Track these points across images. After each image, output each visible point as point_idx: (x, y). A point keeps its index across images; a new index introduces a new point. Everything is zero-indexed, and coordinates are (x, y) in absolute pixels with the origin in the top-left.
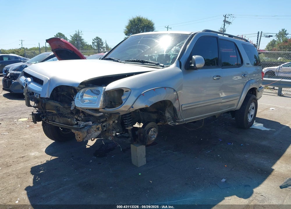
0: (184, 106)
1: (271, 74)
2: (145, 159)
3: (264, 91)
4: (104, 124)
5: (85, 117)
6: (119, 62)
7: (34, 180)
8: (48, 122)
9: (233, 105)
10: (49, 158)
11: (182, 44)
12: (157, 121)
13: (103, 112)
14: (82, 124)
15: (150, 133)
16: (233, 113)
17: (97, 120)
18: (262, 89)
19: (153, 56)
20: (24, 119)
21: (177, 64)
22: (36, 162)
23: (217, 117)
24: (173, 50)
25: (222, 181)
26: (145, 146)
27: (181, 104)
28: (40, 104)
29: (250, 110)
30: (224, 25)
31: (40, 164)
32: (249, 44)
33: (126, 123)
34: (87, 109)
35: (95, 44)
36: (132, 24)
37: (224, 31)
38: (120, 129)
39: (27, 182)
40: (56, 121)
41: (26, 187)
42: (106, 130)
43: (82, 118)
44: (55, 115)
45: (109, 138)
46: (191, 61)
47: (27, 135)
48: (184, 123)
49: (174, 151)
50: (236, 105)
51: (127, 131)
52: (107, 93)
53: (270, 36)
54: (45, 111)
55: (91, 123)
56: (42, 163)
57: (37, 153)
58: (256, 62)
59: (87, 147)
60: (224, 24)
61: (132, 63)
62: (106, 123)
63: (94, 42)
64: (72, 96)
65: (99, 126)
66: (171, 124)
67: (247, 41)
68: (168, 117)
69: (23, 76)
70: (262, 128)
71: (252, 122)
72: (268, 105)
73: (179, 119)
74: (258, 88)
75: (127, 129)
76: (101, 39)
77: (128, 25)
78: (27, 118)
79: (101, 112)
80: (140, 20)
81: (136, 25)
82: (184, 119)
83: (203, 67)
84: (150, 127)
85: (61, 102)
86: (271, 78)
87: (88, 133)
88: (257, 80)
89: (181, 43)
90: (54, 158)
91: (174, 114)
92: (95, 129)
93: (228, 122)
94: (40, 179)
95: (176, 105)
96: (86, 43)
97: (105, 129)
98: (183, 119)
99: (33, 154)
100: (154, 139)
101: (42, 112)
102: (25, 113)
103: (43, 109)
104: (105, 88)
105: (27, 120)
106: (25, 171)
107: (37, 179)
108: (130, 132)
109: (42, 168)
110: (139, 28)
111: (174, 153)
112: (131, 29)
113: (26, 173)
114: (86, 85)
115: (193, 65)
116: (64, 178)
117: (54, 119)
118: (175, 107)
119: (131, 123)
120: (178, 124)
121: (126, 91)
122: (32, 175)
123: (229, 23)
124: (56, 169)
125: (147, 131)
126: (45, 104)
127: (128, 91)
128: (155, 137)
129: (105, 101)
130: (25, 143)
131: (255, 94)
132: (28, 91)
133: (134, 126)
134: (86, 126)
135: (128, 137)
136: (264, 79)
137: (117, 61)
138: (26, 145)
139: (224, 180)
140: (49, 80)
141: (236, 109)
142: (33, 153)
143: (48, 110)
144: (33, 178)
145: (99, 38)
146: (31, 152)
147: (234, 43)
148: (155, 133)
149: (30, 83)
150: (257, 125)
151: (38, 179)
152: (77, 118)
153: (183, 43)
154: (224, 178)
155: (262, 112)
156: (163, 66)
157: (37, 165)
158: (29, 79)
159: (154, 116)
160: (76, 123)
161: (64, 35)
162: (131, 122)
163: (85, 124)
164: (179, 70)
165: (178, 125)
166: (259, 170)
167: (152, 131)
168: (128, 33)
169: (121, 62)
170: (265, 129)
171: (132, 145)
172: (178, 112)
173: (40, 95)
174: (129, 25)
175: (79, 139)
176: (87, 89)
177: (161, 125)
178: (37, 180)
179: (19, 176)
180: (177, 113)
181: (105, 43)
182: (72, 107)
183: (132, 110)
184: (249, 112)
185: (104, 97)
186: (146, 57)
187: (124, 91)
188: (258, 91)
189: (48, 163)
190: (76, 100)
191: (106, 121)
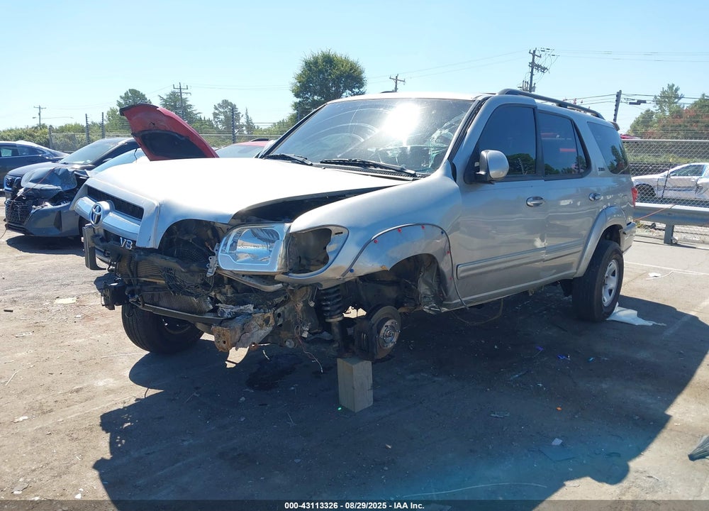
0: (463, 268)
1: (647, 192)
2: (371, 393)
3: (637, 233)
4: (279, 311)
5: (237, 295)
6: (307, 165)
7: (112, 444)
8: (144, 306)
9: (568, 266)
10: (141, 392)
11: (455, 122)
12: (398, 304)
13: (282, 283)
14: (227, 309)
15: (383, 331)
16: (568, 284)
17: (264, 300)
18: (633, 230)
19: (389, 152)
20: (67, 299)
21: (446, 169)
22: (109, 401)
23: (531, 295)
24: (435, 136)
25: (553, 443)
26: (370, 363)
27: (456, 262)
28: (125, 264)
29: (607, 277)
30: (532, 75)
31: (121, 406)
32: (602, 122)
33: (329, 308)
34: (243, 276)
35: (221, 117)
36: (310, 70)
37: (532, 88)
38: (313, 321)
39: (94, 448)
40: (161, 303)
41: (95, 461)
42: (281, 325)
43: (229, 295)
44: (163, 288)
45: (287, 343)
46: (477, 164)
47: (80, 338)
48: (463, 307)
49: (434, 375)
50: (575, 265)
51: (328, 327)
52: (293, 238)
53: (639, 102)
54: (138, 280)
55: (251, 307)
56: (126, 405)
57: (112, 380)
58: (615, 163)
59: (228, 367)
60: (532, 72)
61: (341, 168)
62: (283, 308)
63: (217, 111)
64: (207, 244)
65: (269, 315)
66: (430, 309)
67: (598, 115)
68: (423, 293)
69: (86, 198)
70: (633, 319)
71: (612, 306)
72: (643, 266)
73: (450, 299)
74: (624, 226)
75: (330, 323)
76: (235, 106)
77: (300, 72)
78: (75, 298)
79: (279, 282)
80: (329, 60)
81: (320, 72)
82: (463, 299)
83: (505, 177)
84: (384, 317)
85: (181, 258)
86: (648, 201)
87: (243, 331)
88: (622, 207)
89: (452, 121)
90: (152, 392)
91: (439, 287)
92: (261, 322)
93: (553, 307)
94: (125, 443)
95: (445, 267)
96: (199, 115)
97: (280, 321)
98: (461, 298)
99: (101, 383)
100: (391, 345)
101: (129, 281)
102: (68, 285)
103: (133, 274)
104: (290, 227)
105: (75, 301)
106: (86, 424)
107: (118, 443)
108: (336, 330)
109: (128, 417)
110: (327, 79)
111: (436, 379)
112: (308, 82)
113: (91, 429)
114: (242, 220)
115: (482, 173)
116: (184, 438)
117: (156, 300)
118: (443, 271)
119: (339, 308)
120: (446, 309)
121: (336, 234)
122: (104, 432)
123: (544, 69)
124: (160, 418)
125: (375, 325)
126: (137, 264)
127: (342, 233)
128: (395, 340)
129: (288, 256)
130: (78, 357)
131: (618, 240)
132: (96, 232)
133: (345, 315)
134: (237, 314)
135: (332, 341)
136: (638, 204)
137: (303, 163)
138: (80, 362)
139: (557, 442)
140: (157, 207)
141: (575, 276)
142: (103, 382)
143: (146, 277)
144: (108, 441)
145: (231, 104)
146: (95, 378)
147: (571, 120)
148: (395, 331)
149: (107, 212)
150: (624, 314)
151: (120, 442)
152: (215, 295)
153: (459, 122)
154: (558, 438)
155: (632, 283)
156: (414, 175)
157: (115, 408)
158: (105, 205)
159: (391, 292)
160: (211, 307)
161: (144, 95)
162: (338, 306)
163: (236, 309)
164: (452, 184)
165: (447, 312)
166: (637, 417)
167: (387, 326)
168: (301, 92)
169: (311, 165)
170: (641, 322)
171: (339, 361)
172: (448, 281)
173: (134, 242)
174: (304, 73)
175: (224, 345)
176: (246, 230)
177: (404, 313)
178: (119, 445)
179: (75, 436)
180: (446, 283)
181: (245, 116)
182: (210, 270)
183: (350, 277)
184: (604, 284)
185: (286, 247)
186: (372, 152)
187: (333, 233)
188: (624, 233)
189: (140, 403)
190: (220, 253)
191: (283, 303)
